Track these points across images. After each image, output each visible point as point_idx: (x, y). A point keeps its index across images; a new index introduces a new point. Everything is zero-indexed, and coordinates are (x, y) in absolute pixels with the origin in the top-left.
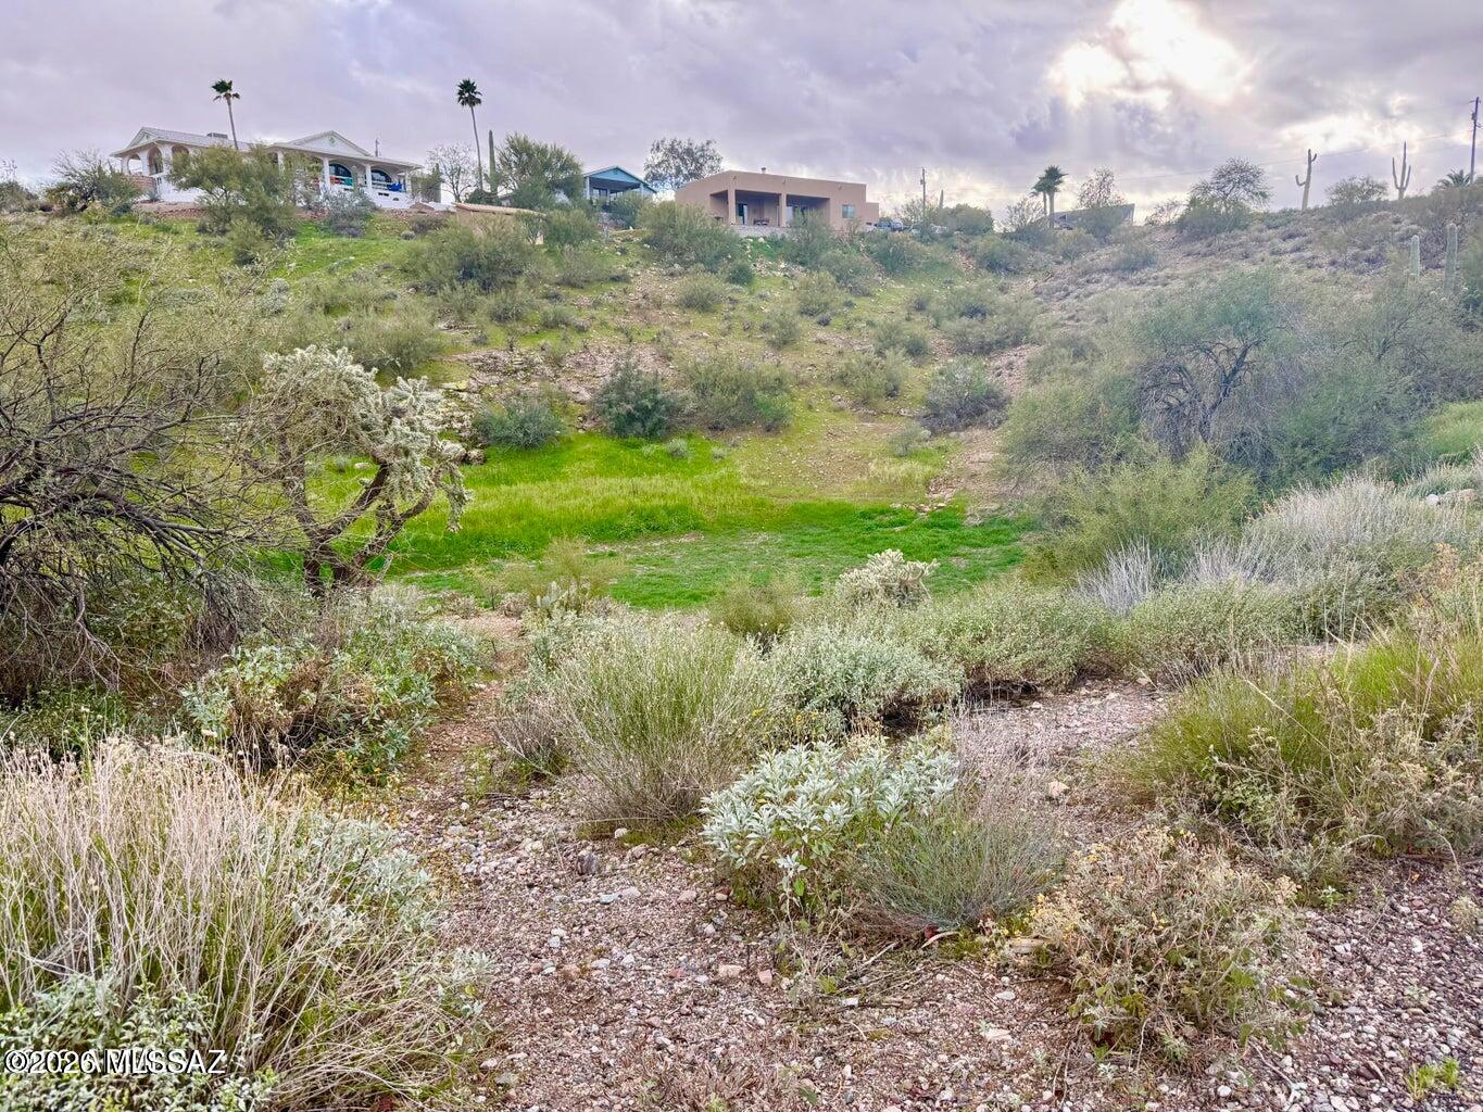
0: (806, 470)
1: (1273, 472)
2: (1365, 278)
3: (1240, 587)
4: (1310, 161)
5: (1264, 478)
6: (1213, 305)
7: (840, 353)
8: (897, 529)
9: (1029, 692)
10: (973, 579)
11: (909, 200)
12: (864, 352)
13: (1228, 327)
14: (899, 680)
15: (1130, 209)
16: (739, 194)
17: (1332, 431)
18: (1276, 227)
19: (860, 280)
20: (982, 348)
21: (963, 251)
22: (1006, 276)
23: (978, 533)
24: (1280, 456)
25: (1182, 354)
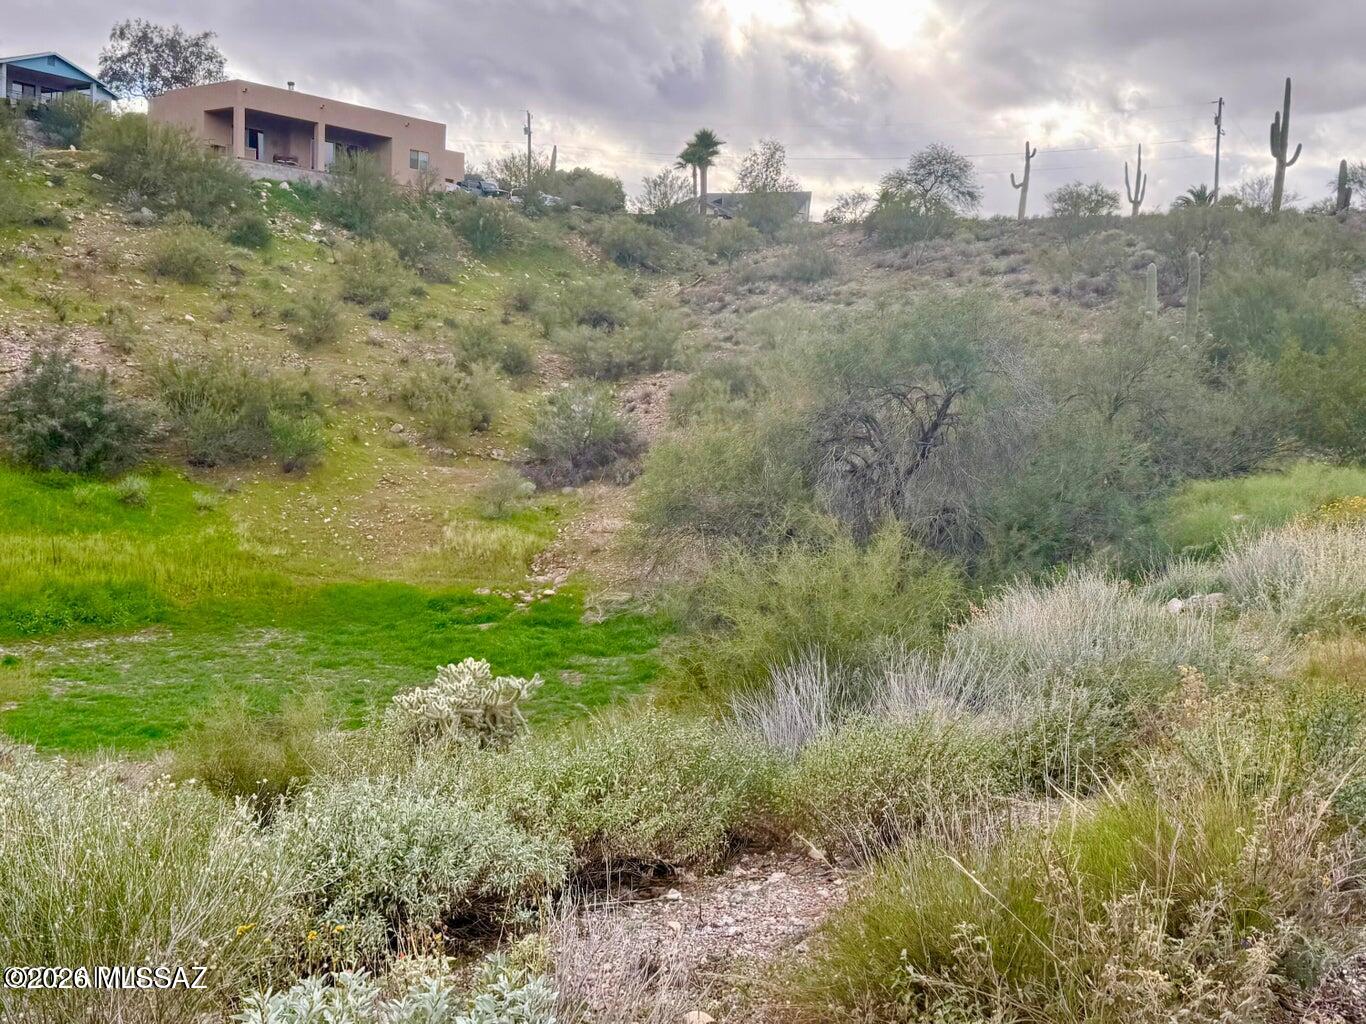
0: (344, 533)
1: (983, 562)
2: (1094, 313)
3: (941, 720)
4: (1028, 158)
5: (972, 569)
6: (908, 337)
7: (404, 362)
8: (484, 627)
9: (664, 875)
10: (590, 703)
11: (506, 154)
12: (439, 363)
13: (927, 367)
14: (475, 863)
15: (804, 198)
16: (251, 115)
17: (1054, 511)
18: (987, 240)
19: (436, 260)
20: (608, 370)
21: (583, 234)
22: (642, 274)
23: (600, 634)
24: (991, 541)
25: (869, 399)
